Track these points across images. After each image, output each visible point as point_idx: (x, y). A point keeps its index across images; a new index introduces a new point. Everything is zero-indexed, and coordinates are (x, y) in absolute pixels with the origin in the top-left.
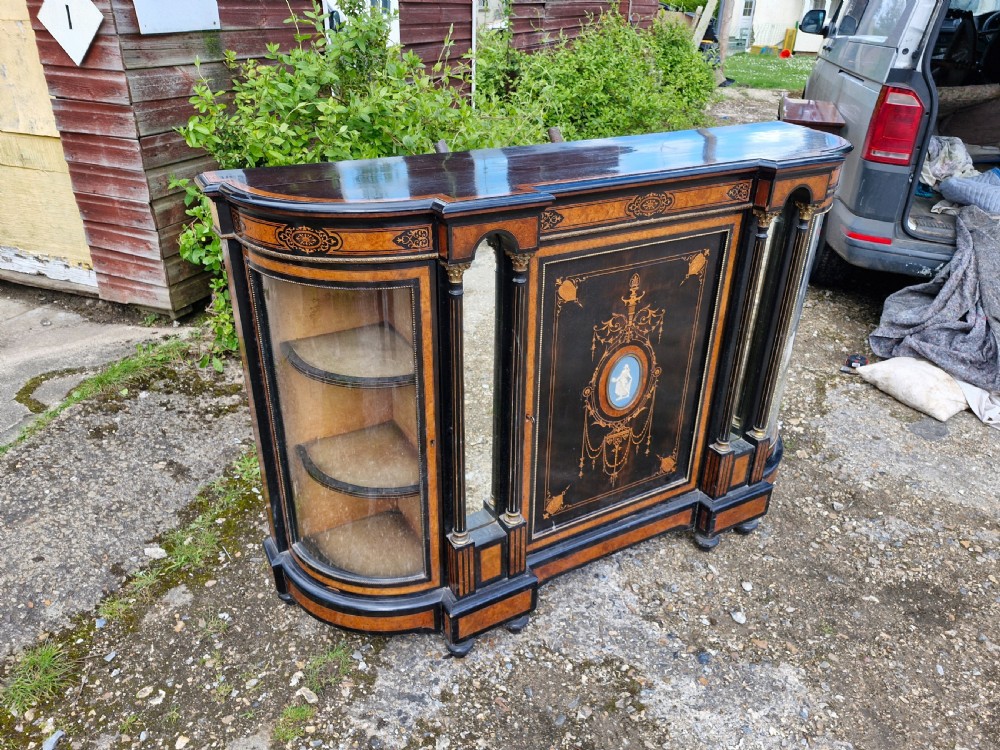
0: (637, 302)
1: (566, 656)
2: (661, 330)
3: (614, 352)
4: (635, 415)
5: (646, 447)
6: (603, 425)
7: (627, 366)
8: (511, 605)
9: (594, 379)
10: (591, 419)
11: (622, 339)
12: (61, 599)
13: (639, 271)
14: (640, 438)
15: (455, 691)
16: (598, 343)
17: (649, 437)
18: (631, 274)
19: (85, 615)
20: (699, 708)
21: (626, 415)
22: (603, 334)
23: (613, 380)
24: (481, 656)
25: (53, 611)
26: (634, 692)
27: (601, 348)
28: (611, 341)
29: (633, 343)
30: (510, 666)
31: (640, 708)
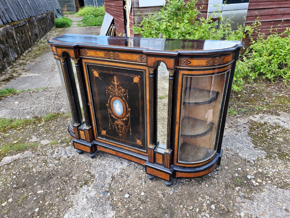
0: (117, 84)
1: (90, 168)
2: (128, 96)
3: (113, 97)
4: (124, 119)
5: (130, 132)
6: (114, 117)
7: (118, 103)
8: (85, 148)
9: (108, 102)
10: (110, 114)
11: (115, 94)
12: (64, 109)
13: (116, 75)
14: (127, 128)
15: (70, 158)
16: (108, 92)
17: (131, 129)
18: (114, 75)
19: (64, 113)
20: (86, 197)
21: (120, 118)
22: (109, 90)
23: (114, 105)
24: (82, 156)
25: (62, 110)
26: (85, 184)
27: (109, 94)
28: (111, 93)
29: (118, 96)
30: (82, 162)
31: (81, 187)
